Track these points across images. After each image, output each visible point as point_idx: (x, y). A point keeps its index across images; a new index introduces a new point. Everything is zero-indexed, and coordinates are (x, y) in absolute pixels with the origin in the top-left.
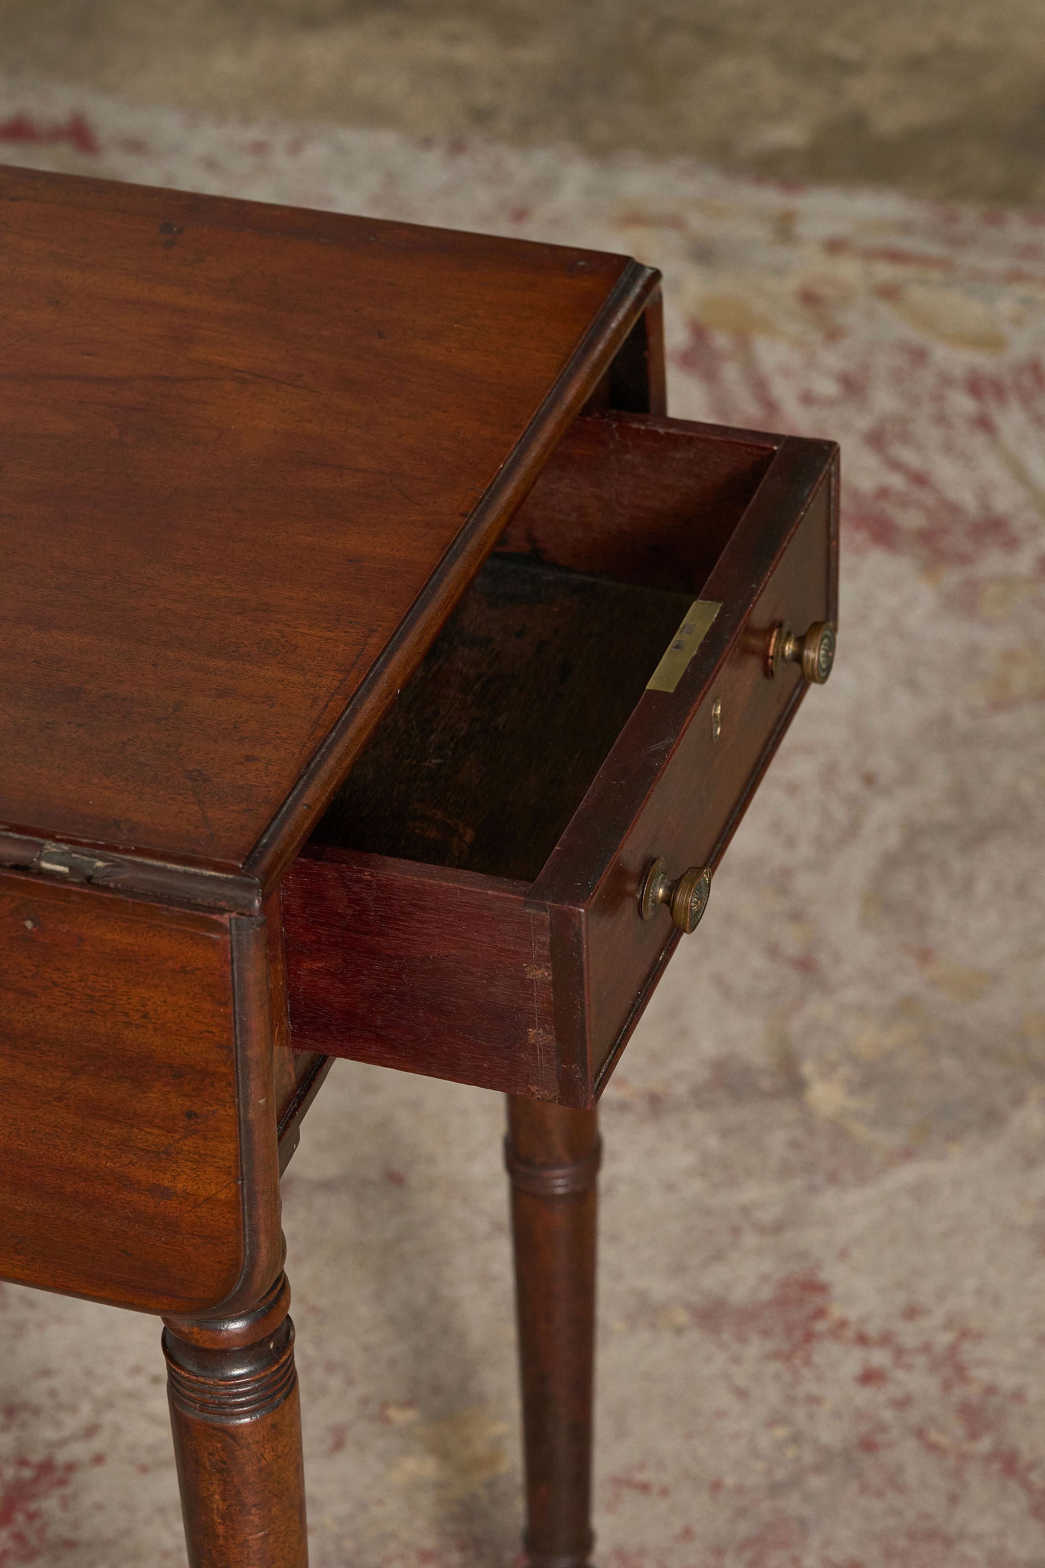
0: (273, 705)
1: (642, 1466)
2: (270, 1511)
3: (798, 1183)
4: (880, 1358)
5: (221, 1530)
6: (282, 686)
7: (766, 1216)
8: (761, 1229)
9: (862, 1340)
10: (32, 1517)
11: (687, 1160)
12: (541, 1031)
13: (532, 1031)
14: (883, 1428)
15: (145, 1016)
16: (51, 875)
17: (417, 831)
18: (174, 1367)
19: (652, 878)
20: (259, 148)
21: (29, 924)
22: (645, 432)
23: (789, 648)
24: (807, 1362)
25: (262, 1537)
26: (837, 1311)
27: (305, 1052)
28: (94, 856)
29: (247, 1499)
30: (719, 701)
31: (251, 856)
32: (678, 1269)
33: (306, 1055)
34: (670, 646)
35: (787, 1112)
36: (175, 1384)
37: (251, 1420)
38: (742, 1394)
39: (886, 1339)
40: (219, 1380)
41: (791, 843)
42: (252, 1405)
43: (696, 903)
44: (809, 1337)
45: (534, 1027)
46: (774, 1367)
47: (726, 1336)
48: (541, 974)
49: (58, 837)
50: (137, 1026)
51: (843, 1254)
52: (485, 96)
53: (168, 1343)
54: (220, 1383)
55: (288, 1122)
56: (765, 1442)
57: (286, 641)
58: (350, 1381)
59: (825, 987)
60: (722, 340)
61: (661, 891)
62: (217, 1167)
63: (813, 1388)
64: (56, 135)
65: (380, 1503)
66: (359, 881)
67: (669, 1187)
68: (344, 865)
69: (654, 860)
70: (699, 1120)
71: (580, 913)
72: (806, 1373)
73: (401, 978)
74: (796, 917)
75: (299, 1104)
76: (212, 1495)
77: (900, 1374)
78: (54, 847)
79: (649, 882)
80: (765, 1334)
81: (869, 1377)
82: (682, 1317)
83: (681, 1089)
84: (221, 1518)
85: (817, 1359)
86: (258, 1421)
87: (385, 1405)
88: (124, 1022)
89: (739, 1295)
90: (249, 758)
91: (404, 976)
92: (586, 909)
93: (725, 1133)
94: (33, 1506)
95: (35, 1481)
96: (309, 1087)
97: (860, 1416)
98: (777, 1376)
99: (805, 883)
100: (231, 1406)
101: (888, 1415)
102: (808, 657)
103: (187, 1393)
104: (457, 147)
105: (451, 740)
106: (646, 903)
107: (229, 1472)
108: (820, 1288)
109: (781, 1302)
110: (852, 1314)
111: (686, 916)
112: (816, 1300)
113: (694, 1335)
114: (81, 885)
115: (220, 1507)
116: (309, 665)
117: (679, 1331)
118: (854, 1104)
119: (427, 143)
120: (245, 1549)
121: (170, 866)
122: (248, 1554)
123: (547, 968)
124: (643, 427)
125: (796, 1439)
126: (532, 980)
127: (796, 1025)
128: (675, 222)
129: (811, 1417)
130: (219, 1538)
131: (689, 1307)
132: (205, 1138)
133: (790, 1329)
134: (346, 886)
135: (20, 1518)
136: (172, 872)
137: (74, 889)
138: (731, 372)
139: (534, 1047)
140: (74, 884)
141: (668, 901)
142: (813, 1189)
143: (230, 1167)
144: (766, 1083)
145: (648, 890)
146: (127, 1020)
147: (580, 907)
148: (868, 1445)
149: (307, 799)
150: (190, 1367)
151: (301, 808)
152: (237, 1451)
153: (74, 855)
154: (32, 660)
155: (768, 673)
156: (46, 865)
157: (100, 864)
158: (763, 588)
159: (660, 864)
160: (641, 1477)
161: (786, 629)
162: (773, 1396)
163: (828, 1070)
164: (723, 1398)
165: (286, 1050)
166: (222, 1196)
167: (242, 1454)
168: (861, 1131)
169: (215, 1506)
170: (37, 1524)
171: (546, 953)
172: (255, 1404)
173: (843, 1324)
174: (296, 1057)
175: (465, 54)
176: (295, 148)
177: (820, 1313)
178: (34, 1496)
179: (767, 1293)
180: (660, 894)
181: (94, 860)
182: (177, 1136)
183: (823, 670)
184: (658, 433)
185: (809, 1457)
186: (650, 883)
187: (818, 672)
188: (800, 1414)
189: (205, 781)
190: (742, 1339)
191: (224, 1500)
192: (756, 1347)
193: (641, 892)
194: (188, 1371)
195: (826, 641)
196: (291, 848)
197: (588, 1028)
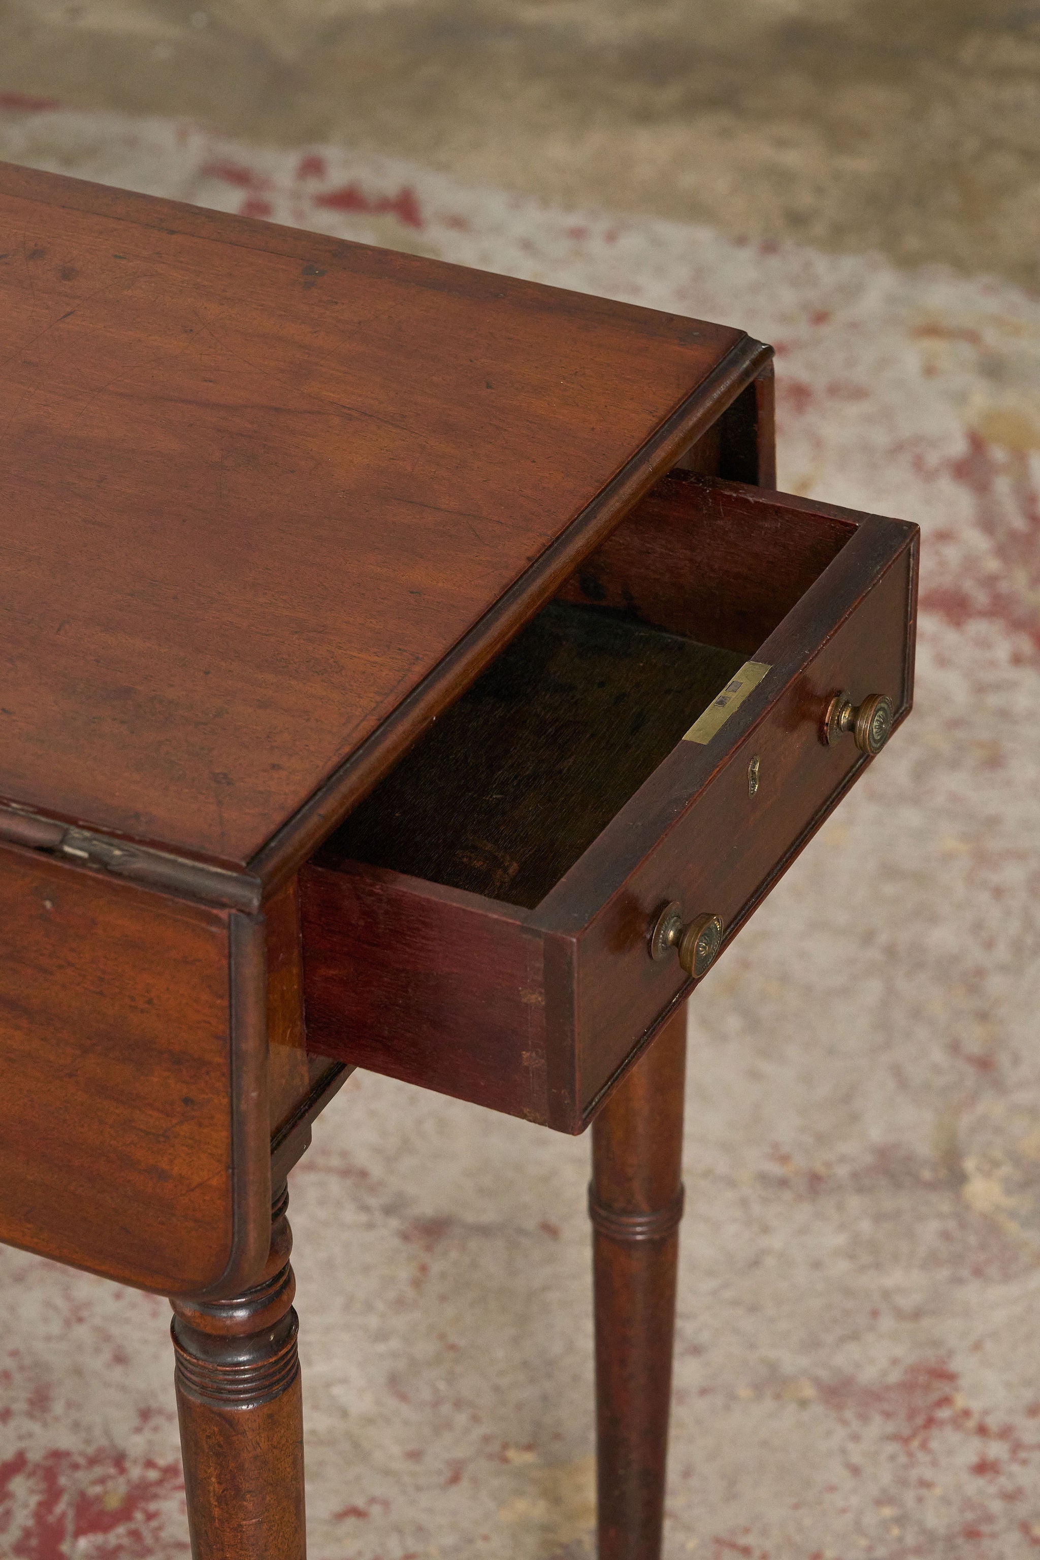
0: (308, 720)
1: (747, 1531)
2: (264, 1499)
3: (944, 1273)
4: (997, 1450)
5: (216, 1512)
6: (321, 703)
7: (906, 1303)
8: (900, 1314)
9: (982, 1430)
10: (150, 1516)
11: (840, 1240)
12: (534, 1055)
13: (525, 1054)
14: (989, 1518)
15: (150, 1002)
16: (72, 859)
17: (465, 860)
18: (180, 1351)
19: (664, 919)
20: (578, 234)
21: (48, 904)
22: (736, 499)
23: (845, 717)
24: (924, 1446)
25: (256, 1524)
26: (961, 1401)
27: (321, 1058)
28: (111, 845)
29: (241, 1484)
30: (758, 758)
31: (256, 857)
32: (812, 1344)
33: (323, 1062)
34: (714, 701)
35: (943, 1203)
36: (182, 1369)
37: (248, 1407)
38: (855, 1471)
39: (1005, 1433)
40: (218, 1365)
41: (989, 945)
42: (249, 1393)
43: (704, 948)
44: (930, 1422)
45: (527, 1051)
46: (891, 1448)
47: (849, 1414)
48: (535, 998)
49: (81, 823)
50: (142, 1011)
51: (977, 1346)
52: (805, 199)
53: (177, 1328)
54: (219, 1368)
55: (296, 1122)
56: (870, 1519)
57: (334, 662)
58: (475, 1419)
59: (999, 1087)
60: (999, 454)
61: (671, 934)
62: (210, 1154)
63: (928, 1474)
64: (384, 205)
65: (486, 1538)
66: (372, 894)
67: (817, 1265)
68: (358, 878)
69: (668, 903)
70: (854, 1203)
71: (571, 942)
72: (921, 1456)
73: (407, 992)
74: (983, 1017)
75: (310, 1106)
76: (209, 1478)
77: (1015, 1468)
78: (77, 833)
79: (659, 924)
80: (888, 1415)
81: (983, 1468)
82: (809, 1391)
83: (842, 1171)
84: (217, 1501)
85: (934, 1444)
86: (254, 1409)
87: (505, 1446)
88: (130, 1006)
89: (868, 1375)
90: (275, 767)
91: (410, 990)
92: (578, 940)
93: (879, 1218)
94: (152, 1507)
95: (160, 1482)
96: (323, 1090)
97: (968, 1504)
98: (892, 1458)
99: (996, 984)
100: (229, 1392)
101: (996, 1506)
102: (860, 727)
103: (189, 1375)
104: (769, 247)
105: (516, 777)
106: (656, 944)
107: (225, 1456)
108: (951, 1377)
109: (907, 1387)
110: (976, 1406)
111: (692, 959)
112: (944, 1388)
113: (818, 1409)
114: (98, 871)
115: (217, 1490)
116: (351, 686)
117: (803, 1403)
118: (1009, 1202)
119: (741, 241)
120: (239, 1534)
121: (181, 860)
122: (241, 1539)
123: (541, 993)
124: (735, 495)
125: (901, 1520)
126: (526, 1004)
127: (966, 1120)
128: (972, 337)
129: (920, 1500)
130: (215, 1520)
131: (817, 1382)
132: (200, 1125)
133: (912, 1414)
134: (359, 898)
135: (139, 1516)
136: (182, 865)
137: (91, 874)
138: (1002, 486)
139: (527, 1068)
140: (91, 869)
141: (677, 942)
142: (957, 1281)
143: (221, 1155)
144: (927, 1174)
145: (658, 933)
146: (133, 1004)
147: (572, 936)
148: (972, 1534)
149: (324, 810)
150: (191, 1350)
151: (315, 819)
152: (233, 1436)
153: (95, 842)
154: (93, 658)
155: (822, 739)
156: (68, 849)
157: (117, 853)
158: (816, 655)
159: (674, 907)
160: (742, 1541)
161: (844, 698)
162: (886, 1477)
163: (991, 1166)
164: (837, 1473)
165: (300, 1053)
166: (214, 1182)
167: (238, 1440)
168: (1013, 1228)
169: (211, 1488)
170: (154, 1523)
171: (540, 978)
172: (252, 1392)
173: (966, 1413)
174: (311, 1061)
175: (791, 158)
176: (611, 237)
177: (946, 1401)
178: (155, 1497)
179: (895, 1376)
180: (670, 936)
181: (112, 848)
182: (174, 1121)
183: (876, 741)
184: (748, 501)
185: (911, 1540)
186: (661, 925)
187: (870, 742)
188: (909, 1497)
189: (229, 784)
190: (864, 1418)
191: (220, 1483)
192: (877, 1426)
193: (652, 932)
194: (190, 1354)
195: (881, 713)
196: (300, 853)
197: (577, 1056)
